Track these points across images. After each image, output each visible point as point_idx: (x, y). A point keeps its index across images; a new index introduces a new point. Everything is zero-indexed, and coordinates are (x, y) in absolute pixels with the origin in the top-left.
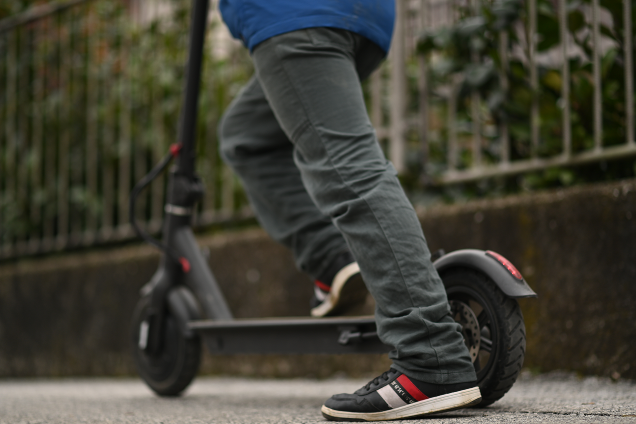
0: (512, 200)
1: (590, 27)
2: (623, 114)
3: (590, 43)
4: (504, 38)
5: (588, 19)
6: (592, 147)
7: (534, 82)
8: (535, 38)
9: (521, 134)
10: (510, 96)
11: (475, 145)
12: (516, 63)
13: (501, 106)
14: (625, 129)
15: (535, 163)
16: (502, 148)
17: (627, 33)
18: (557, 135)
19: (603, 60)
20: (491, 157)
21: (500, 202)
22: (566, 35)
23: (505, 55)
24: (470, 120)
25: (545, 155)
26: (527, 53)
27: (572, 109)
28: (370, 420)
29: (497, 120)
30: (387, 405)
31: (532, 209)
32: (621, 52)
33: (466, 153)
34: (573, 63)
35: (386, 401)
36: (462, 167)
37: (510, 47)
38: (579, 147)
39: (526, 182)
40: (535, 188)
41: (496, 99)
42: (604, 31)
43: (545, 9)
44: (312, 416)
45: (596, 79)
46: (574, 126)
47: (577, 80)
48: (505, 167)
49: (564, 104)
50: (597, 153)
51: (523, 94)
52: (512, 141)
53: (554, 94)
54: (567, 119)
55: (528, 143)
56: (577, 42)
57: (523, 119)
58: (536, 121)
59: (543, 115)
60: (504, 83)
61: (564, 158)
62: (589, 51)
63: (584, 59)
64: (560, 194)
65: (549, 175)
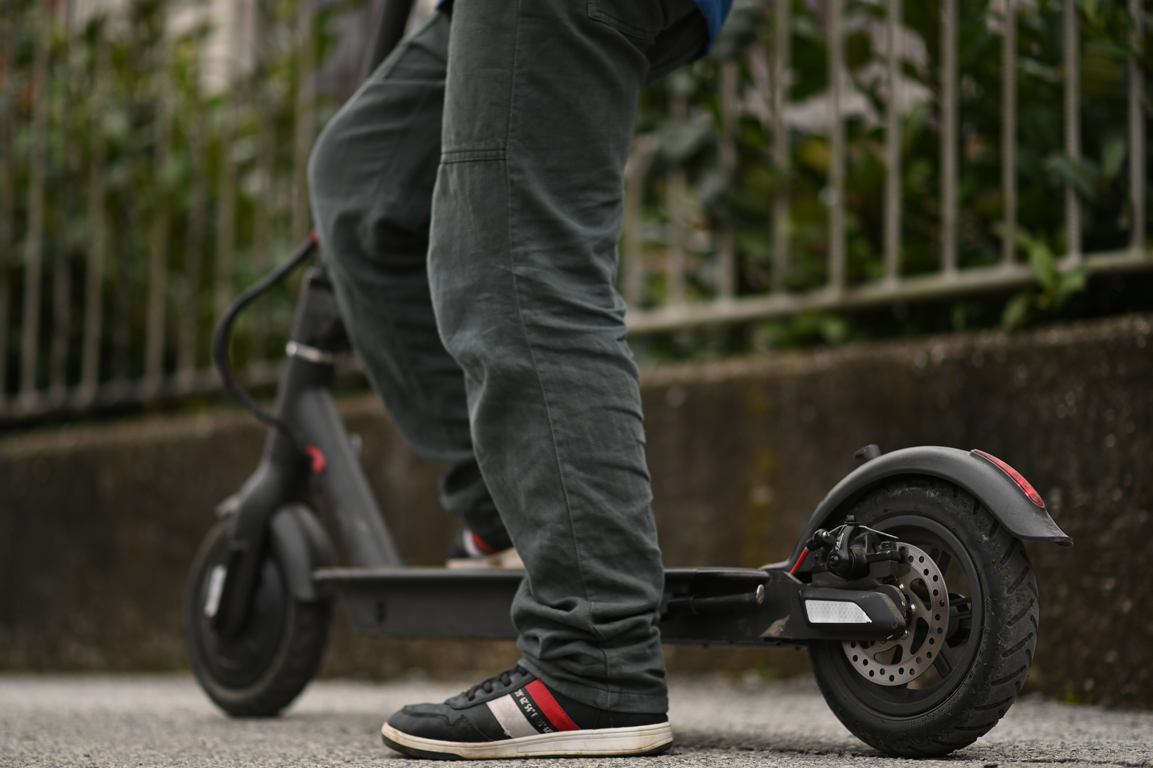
0: (736, 367)
1: (884, 61)
2: (936, 220)
3: (883, 91)
4: (729, 75)
5: (880, 46)
6: (879, 277)
7: (780, 156)
8: (785, 77)
9: (755, 249)
10: (738, 178)
11: (673, 265)
12: (750, 122)
13: (721, 200)
14: (938, 246)
15: (779, 303)
16: (721, 273)
17: (948, 74)
18: (819, 253)
19: (904, 122)
20: (701, 289)
21: (715, 369)
22: (840, 74)
23: (732, 106)
24: (664, 221)
25: (797, 288)
26: (771, 103)
27: (850, 206)
28: (469, 756)
29: (713, 222)
30: (503, 730)
31: (771, 384)
32: (935, 108)
33: (655, 280)
34: (852, 125)
35: (500, 723)
36: (648, 304)
37: (741, 92)
38: (857, 276)
39: (763, 336)
40: (779, 346)
41: (712, 184)
42: (908, 70)
43: (804, 27)
44: (363, 748)
45: (891, 155)
46: (850, 238)
47: (858, 155)
48: (726, 308)
49: (833, 198)
50: (889, 287)
51: (761, 178)
52: (740, 261)
53: (814, 178)
54: (839, 223)
55: (767, 266)
56: (859, 87)
57: (759, 222)
58: (784, 226)
59: (797, 216)
60: (728, 156)
61: (831, 295)
62: (880, 105)
63: (872, 120)
64: (822, 360)
65: (804, 325)
